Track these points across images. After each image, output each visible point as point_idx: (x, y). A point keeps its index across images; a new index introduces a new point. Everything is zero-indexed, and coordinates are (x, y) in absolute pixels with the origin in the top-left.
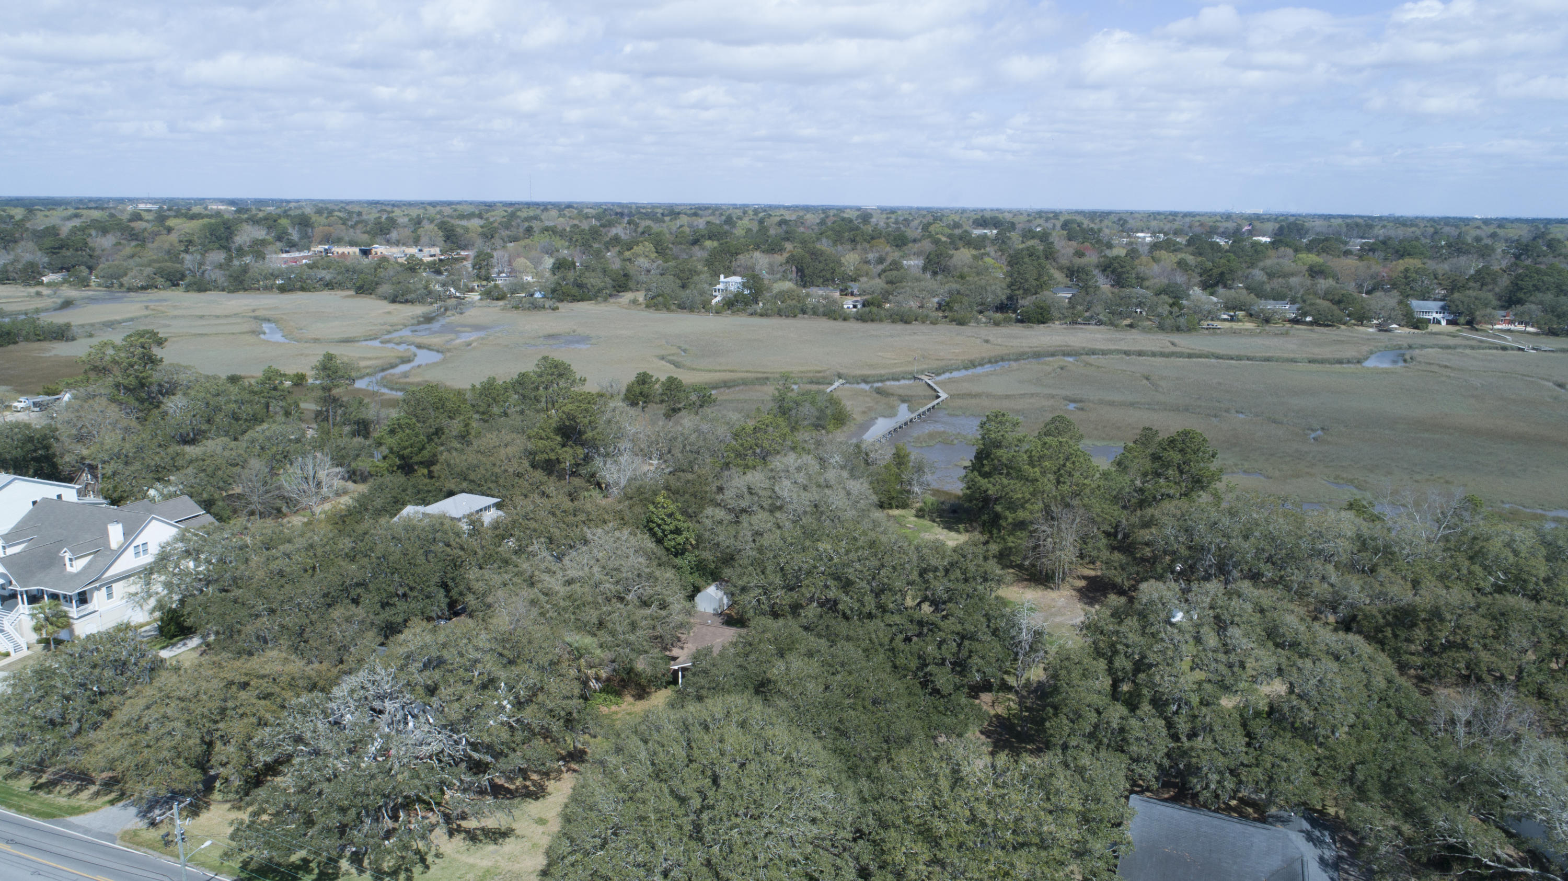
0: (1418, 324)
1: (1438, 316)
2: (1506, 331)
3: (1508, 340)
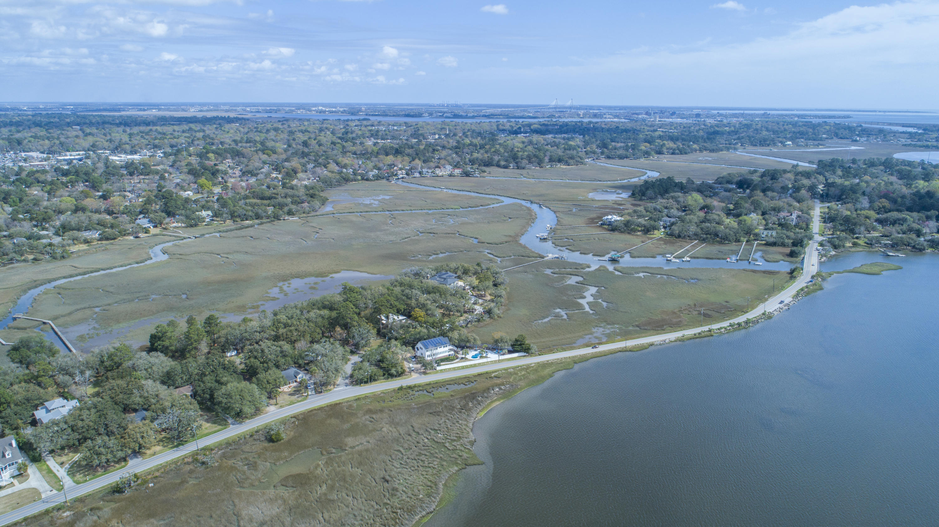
0: (147, 231)
1: (149, 225)
2: (175, 227)
3: (181, 234)
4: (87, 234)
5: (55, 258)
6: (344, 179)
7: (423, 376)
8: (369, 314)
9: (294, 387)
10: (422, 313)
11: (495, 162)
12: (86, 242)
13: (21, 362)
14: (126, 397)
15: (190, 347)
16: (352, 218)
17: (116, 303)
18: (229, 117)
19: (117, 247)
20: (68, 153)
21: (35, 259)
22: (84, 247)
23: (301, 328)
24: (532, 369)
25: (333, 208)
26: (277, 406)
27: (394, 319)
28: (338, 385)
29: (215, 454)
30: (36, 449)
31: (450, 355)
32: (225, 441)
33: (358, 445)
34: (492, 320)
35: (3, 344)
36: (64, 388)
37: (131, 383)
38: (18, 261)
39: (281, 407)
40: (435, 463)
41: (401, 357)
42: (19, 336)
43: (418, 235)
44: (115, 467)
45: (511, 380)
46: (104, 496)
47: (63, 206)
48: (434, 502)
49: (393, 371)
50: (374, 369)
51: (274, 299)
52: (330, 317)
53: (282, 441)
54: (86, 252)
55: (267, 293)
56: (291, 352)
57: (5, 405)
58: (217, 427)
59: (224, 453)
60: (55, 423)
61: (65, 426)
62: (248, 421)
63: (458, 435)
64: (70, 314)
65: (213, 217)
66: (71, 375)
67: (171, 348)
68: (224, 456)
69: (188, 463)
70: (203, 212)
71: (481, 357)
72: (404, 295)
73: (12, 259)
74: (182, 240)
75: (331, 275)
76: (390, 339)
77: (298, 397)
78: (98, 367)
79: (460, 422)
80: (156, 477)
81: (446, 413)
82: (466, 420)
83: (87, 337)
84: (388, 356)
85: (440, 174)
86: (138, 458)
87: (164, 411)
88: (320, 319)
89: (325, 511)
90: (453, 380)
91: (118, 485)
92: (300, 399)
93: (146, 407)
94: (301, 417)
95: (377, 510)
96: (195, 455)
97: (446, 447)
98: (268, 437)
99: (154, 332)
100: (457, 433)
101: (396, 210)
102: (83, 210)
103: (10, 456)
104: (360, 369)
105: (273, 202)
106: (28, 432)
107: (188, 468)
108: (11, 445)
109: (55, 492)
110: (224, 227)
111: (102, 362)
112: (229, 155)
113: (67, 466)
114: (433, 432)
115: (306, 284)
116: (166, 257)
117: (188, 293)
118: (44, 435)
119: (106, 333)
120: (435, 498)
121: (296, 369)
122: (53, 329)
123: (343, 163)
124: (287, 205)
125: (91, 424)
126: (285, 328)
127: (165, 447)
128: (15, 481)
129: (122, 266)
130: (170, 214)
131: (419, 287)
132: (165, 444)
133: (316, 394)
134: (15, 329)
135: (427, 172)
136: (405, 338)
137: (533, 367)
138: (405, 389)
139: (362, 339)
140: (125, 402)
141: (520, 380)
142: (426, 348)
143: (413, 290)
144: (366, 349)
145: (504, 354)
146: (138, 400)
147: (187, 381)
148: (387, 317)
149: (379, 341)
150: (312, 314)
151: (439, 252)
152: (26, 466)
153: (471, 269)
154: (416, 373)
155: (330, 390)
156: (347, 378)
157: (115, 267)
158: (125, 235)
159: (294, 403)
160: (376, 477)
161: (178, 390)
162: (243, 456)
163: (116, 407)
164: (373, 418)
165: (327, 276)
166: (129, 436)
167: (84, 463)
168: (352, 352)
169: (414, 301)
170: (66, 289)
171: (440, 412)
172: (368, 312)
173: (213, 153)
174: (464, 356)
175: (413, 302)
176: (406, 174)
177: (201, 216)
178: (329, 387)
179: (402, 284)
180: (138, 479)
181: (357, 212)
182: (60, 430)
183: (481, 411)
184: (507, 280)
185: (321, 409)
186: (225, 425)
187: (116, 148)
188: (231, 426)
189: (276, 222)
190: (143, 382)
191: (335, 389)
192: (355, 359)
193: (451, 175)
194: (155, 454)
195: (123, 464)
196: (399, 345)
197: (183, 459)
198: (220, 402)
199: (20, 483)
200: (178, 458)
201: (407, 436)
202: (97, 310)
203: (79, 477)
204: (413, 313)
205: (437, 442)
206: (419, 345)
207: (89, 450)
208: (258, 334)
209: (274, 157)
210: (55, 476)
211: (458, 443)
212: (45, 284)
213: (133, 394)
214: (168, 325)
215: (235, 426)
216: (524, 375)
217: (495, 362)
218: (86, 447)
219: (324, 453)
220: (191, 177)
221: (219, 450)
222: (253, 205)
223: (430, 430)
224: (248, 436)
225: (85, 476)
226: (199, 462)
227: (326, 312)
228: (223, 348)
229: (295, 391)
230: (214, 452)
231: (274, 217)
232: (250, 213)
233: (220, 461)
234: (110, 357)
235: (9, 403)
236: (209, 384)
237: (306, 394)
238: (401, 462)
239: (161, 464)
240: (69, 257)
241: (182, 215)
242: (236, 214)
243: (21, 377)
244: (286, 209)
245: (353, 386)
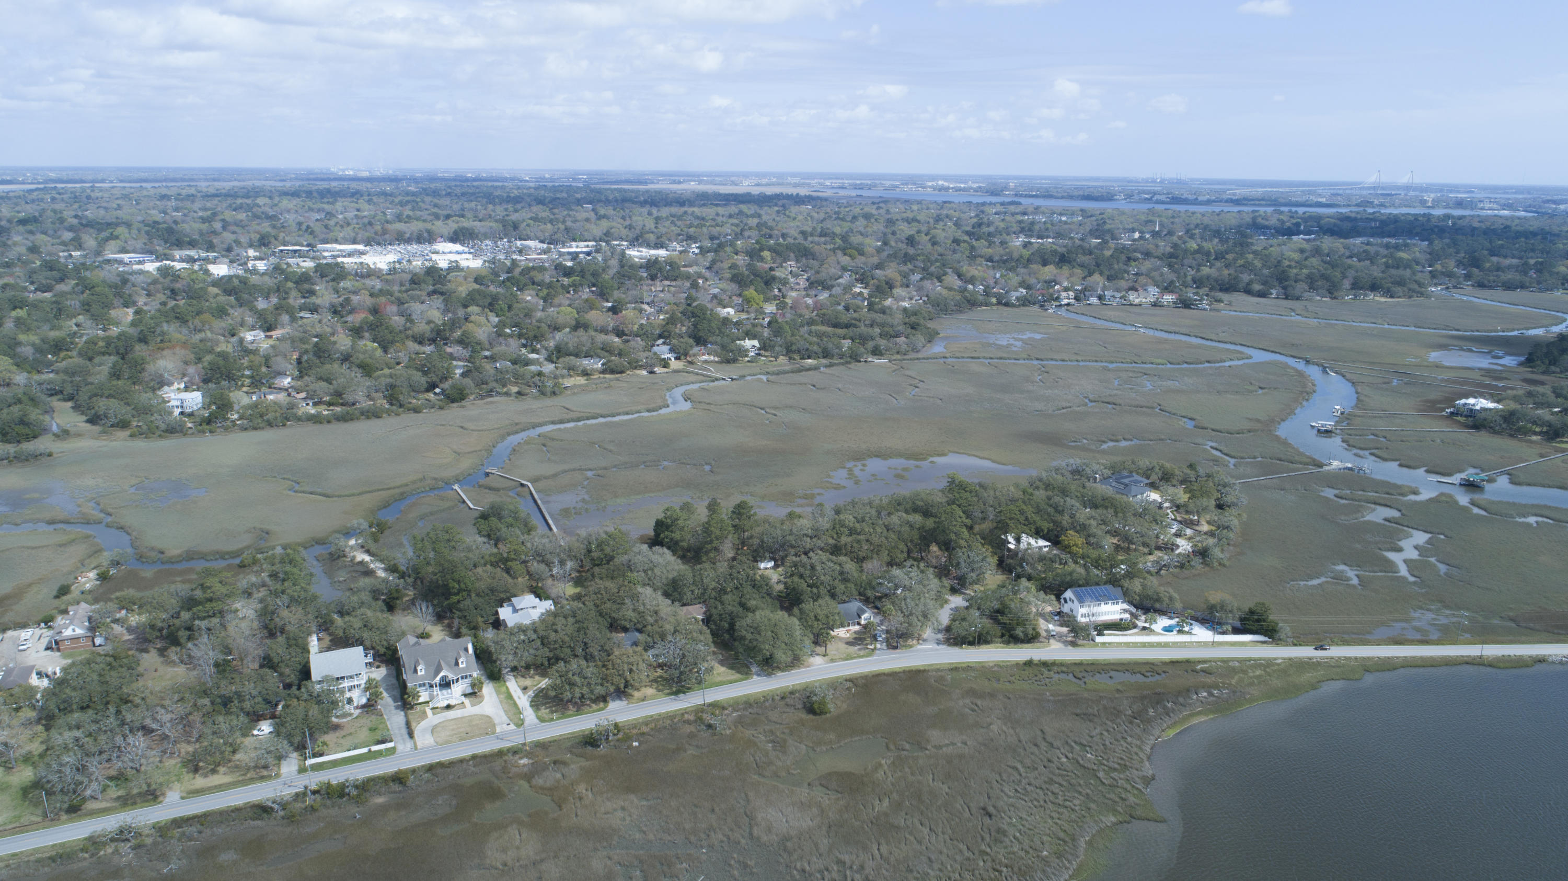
0: (665, 364)
1: (669, 356)
2: (706, 362)
3: (713, 372)
4: (587, 363)
5: (543, 393)
6: (968, 301)
7: (1070, 648)
8: (988, 531)
9: (855, 632)
10: (1080, 541)
11: (1241, 285)
12: (586, 373)
13: (489, 536)
14: (615, 607)
15: (709, 547)
16: (975, 366)
17: (615, 466)
18: (798, 194)
19: (625, 385)
20: (574, 244)
21: (519, 393)
22: (581, 380)
23: (875, 540)
24: (1276, 667)
25: (945, 347)
26: (826, 658)
27: (1029, 544)
28: (924, 640)
29: (728, 715)
30: (495, 662)
31: (1122, 620)
32: (744, 699)
33: (947, 745)
34: (1207, 569)
35: (470, 508)
36: (538, 580)
37: (623, 588)
38: (498, 394)
39: (832, 660)
40: (1077, 802)
41: (1034, 610)
42: (490, 498)
43: (1086, 405)
44: (591, 707)
45: (1233, 682)
46: (572, 746)
47: (561, 320)
48: (1067, 868)
49: (1019, 632)
50: (987, 622)
51: (838, 487)
52: (923, 527)
53: (828, 715)
54: (583, 389)
55: (829, 476)
56: (855, 574)
57: (465, 594)
58: (733, 675)
59: (740, 717)
60: (522, 629)
61: (534, 636)
62: (780, 674)
63: (1122, 762)
64: (555, 476)
65: (759, 349)
66: (549, 564)
67: (681, 544)
68: (740, 721)
69: (688, 722)
70: (747, 341)
71: (1180, 632)
72: (1051, 506)
73: (491, 391)
74: (713, 381)
75: (931, 459)
76: (1018, 577)
77: (860, 650)
78: (583, 557)
79: (1129, 739)
80: (643, 734)
81: (1104, 720)
82: (1139, 738)
83: (573, 511)
84: (1013, 606)
85: (1137, 301)
86: (621, 700)
87: (663, 637)
88: (906, 529)
89: (883, 841)
90: (1123, 664)
91: (592, 734)
92: (862, 653)
93: (640, 626)
94: (860, 682)
95: (968, 859)
96: (699, 711)
97: (1099, 778)
98: (808, 705)
99: (661, 516)
100: (1122, 759)
101: (1052, 359)
102: (585, 326)
103: (464, 665)
104: (964, 619)
105: (851, 332)
106: (489, 634)
107: (688, 729)
108: (466, 650)
109: (512, 727)
110: (775, 366)
111: (589, 551)
112: (792, 255)
113: (531, 693)
114: (1077, 748)
115: (890, 468)
116: (687, 406)
117: (713, 463)
118: (507, 644)
119: (598, 510)
120: (1069, 862)
121: (860, 604)
122: (531, 494)
123: (969, 275)
124: (872, 339)
125: (567, 639)
126: (851, 535)
127: (659, 691)
128: (467, 701)
129: (627, 414)
130: (700, 341)
131: (1079, 495)
132: (661, 687)
133: (888, 648)
134: (486, 488)
135: (1113, 296)
136: (1045, 578)
137: (1278, 665)
138: (1036, 665)
139: (972, 570)
140: (613, 615)
141: (1252, 684)
142: (1081, 601)
143: (1068, 499)
144: (976, 587)
145: (1224, 633)
146: (630, 614)
147: (699, 598)
148: (1018, 540)
149: (1000, 578)
150: (895, 519)
151: (1120, 437)
152: (482, 683)
153: (1177, 472)
154: (1059, 641)
155: (911, 646)
156: (940, 631)
157: (619, 414)
158: (636, 368)
159: (852, 658)
160: (971, 805)
161: (685, 608)
162: (767, 728)
163: (600, 619)
164: (976, 705)
165: (925, 459)
166: (613, 665)
167: (552, 693)
168: (954, 591)
169: (1066, 517)
170: (553, 439)
171: (1094, 715)
172: (986, 526)
173: (769, 250)
174: (1147, 625)
175: (1065, 520)
176: (1075, 298)
177: (743, 346)
178: (910, 642)
179: (1049, 485)
180: (619, 731)
181: (984, 358)
182: (527, 641)
183: (1168, 727)
184: (1244, 500)
185: (893, 675)
186: (747, 674)
187: (637, 239)
188: (755, 677)
189: (853, 365)
190: (640, 589)
191: (919, 647)
192: (957, 601)
193: (1155, 305)
194: (644, 699)
195: (602, 705)
196: (1033, 589)
197: (683, 714)
198: (743, 638)
199: (473, 705)
200: (676, 711)
201: (1031, 745)
202: (589, 474)
203: (544, 712)
204: (1063, 537)
205: (1084, 767)
206: (1069, 594)
207: (560, 676)
208: (808, 539)
209: (860, 260)
210: (515, 704)
211: (1122, 776)
212: (528, 429)
213: (623, 604)
214: (682, 509)
215: (760, 678)
216: (1259, 676)
217: (1205, 644)
218: (557, 671)
219: (892, 747)
220: (734, 287)
221: (735, 710)
222: (820, 335)
223: (1073, 744)
224: (777, 698)
225: (552, 712)
226: (703, 723)
227: (917, 518)
228: (755, 554)
229: (855, 638)
230: (726, 712)
231: (851, 357)
232: (815, 348)
233: (733, 728)
234: (600, 545)
235: (470, 591)
236: (730, 608)
237: (872, 647)
238: (1017, 787)
239: (652, 716)
240: (561, 393)
241: (715, 343)
242: (794, 348)
243: (487, 557)
244: (870, 345)
245: (950, 645)
